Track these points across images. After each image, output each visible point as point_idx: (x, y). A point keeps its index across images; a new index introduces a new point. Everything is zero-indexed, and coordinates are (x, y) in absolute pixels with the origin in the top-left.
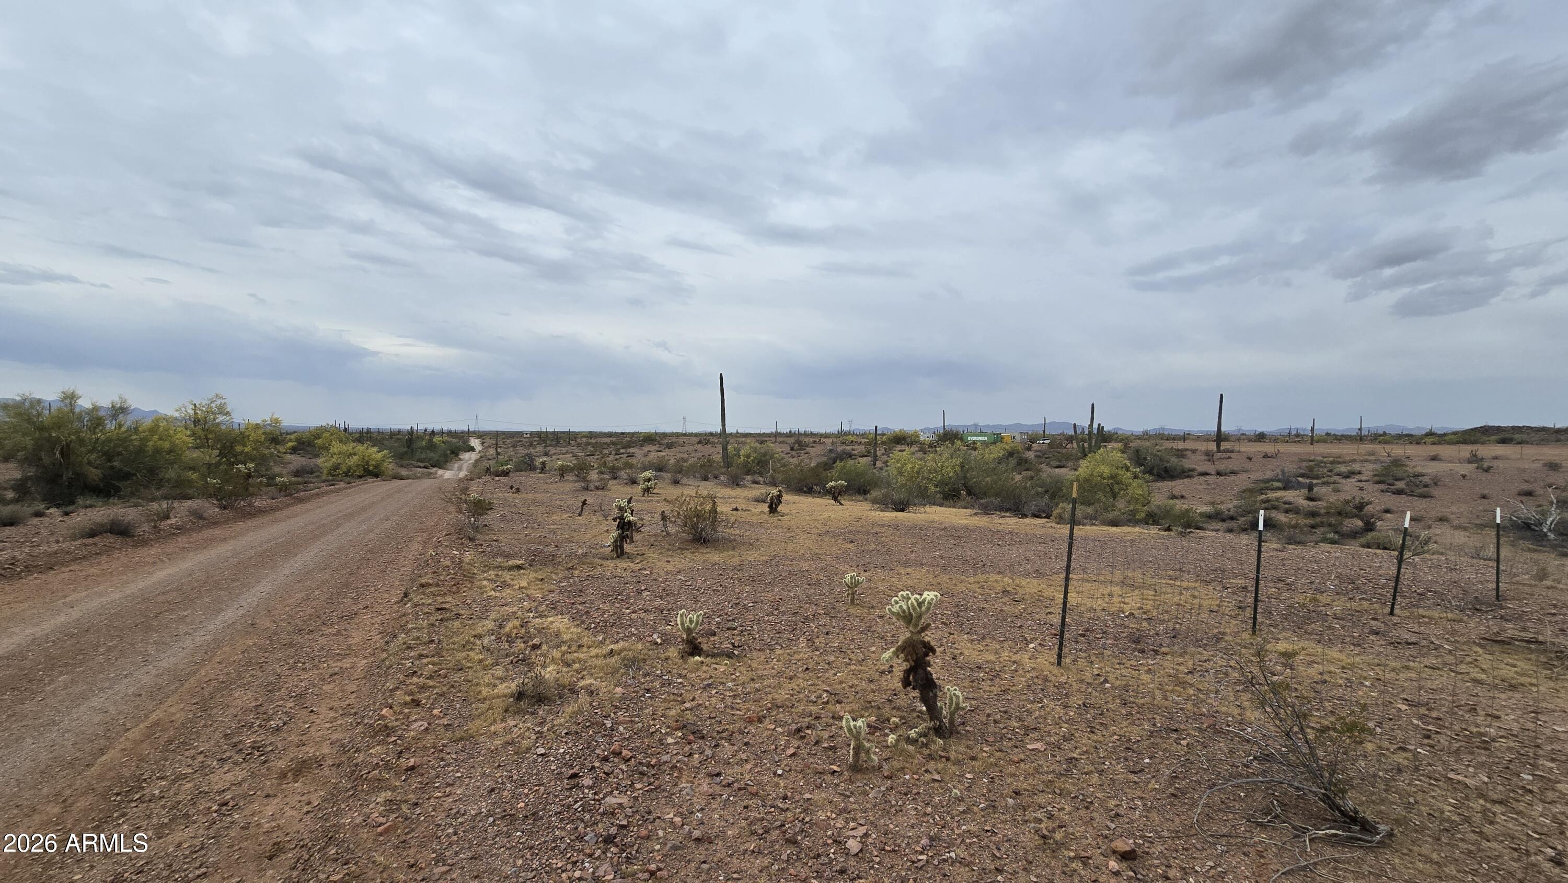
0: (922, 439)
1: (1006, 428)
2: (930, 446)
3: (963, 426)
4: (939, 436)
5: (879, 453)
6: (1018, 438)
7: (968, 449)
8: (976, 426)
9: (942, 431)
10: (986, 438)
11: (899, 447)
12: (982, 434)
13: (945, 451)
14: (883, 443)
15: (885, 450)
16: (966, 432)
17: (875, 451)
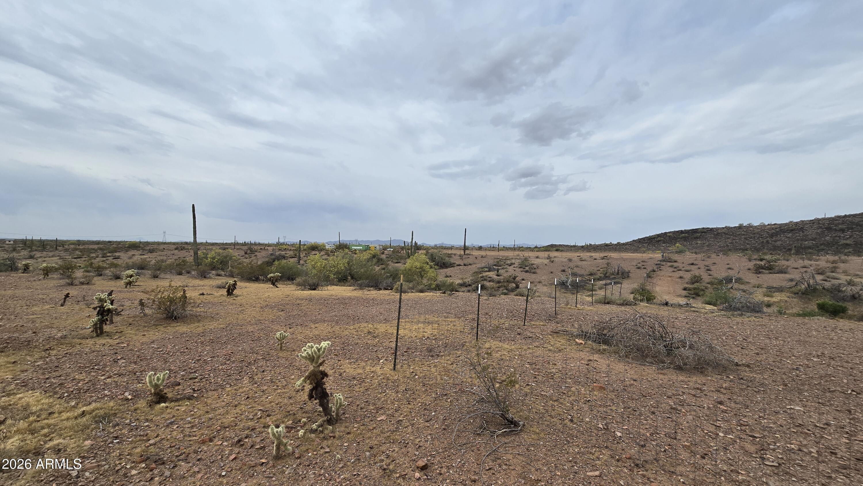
0: (327, 247)
1: (372, 242)
2: (332, 252)
3: (350, 241)
4: (336, 246)
5: (302, 256)
6: (378, 248)
7: (352, 254)
8: (356, 241)
9: (338, 243)
10: (361, 248)
11: (314, 252)
12: (360, 245)
13: (340, 254)
14: (305, 250)
15: (305, 254)
16: (351, 244)
17: (300, 254)
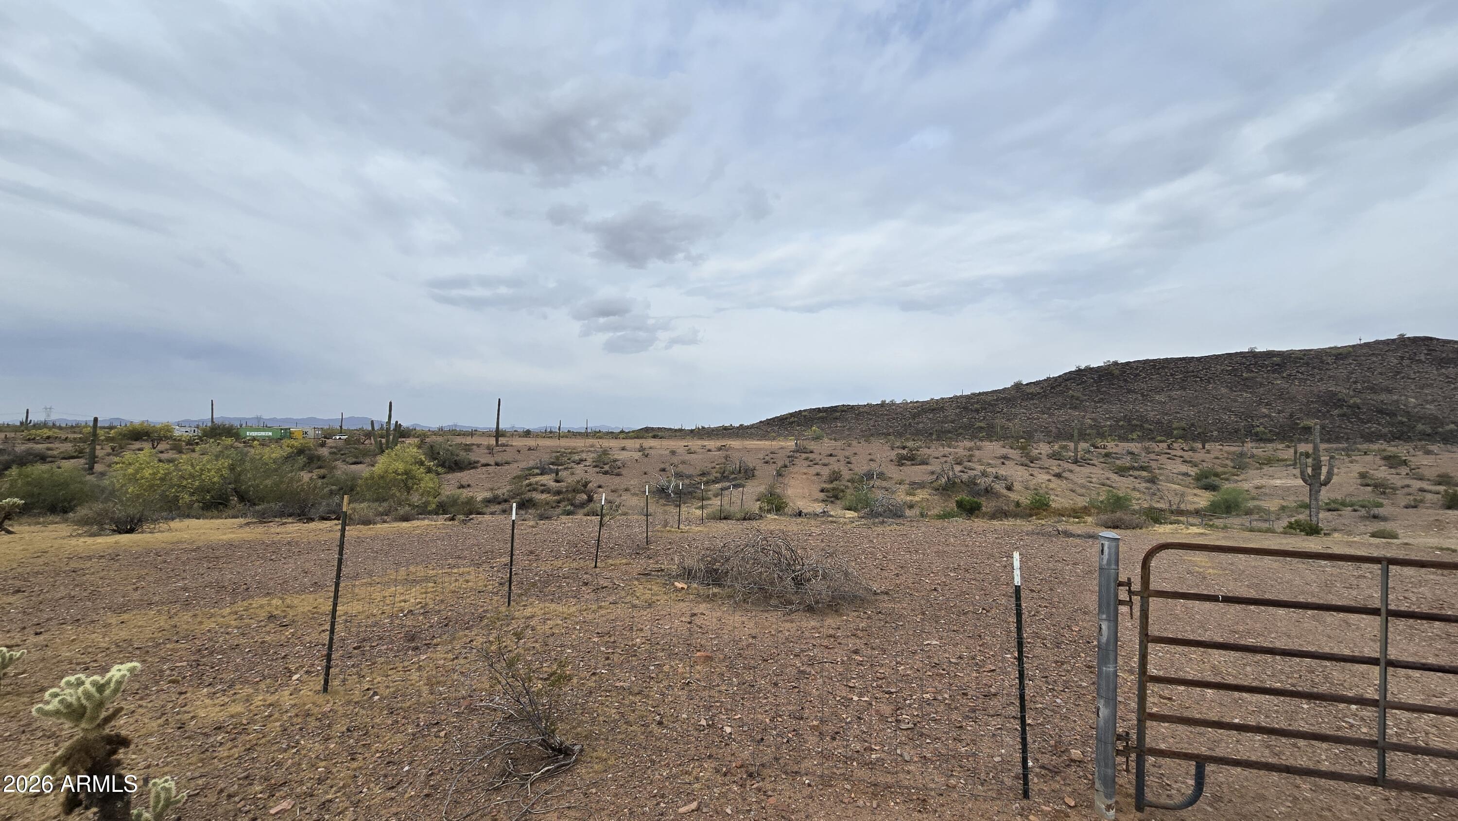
0: (177, 434)
1: (297, 422)
2: (190, 443)
3: (240, 419)
4: (204, 431)
5: (99, 452)
6: (311, 433)
7: (245, 447)
8: (259, 419)
9: (209, 424)
10: (270, 434)
11: (137, 445)
12: (266, 428)
13: (212, 446)
14: (112, 439)
15: (113, 449)
16: (244, 425)
17: (94, 450)
